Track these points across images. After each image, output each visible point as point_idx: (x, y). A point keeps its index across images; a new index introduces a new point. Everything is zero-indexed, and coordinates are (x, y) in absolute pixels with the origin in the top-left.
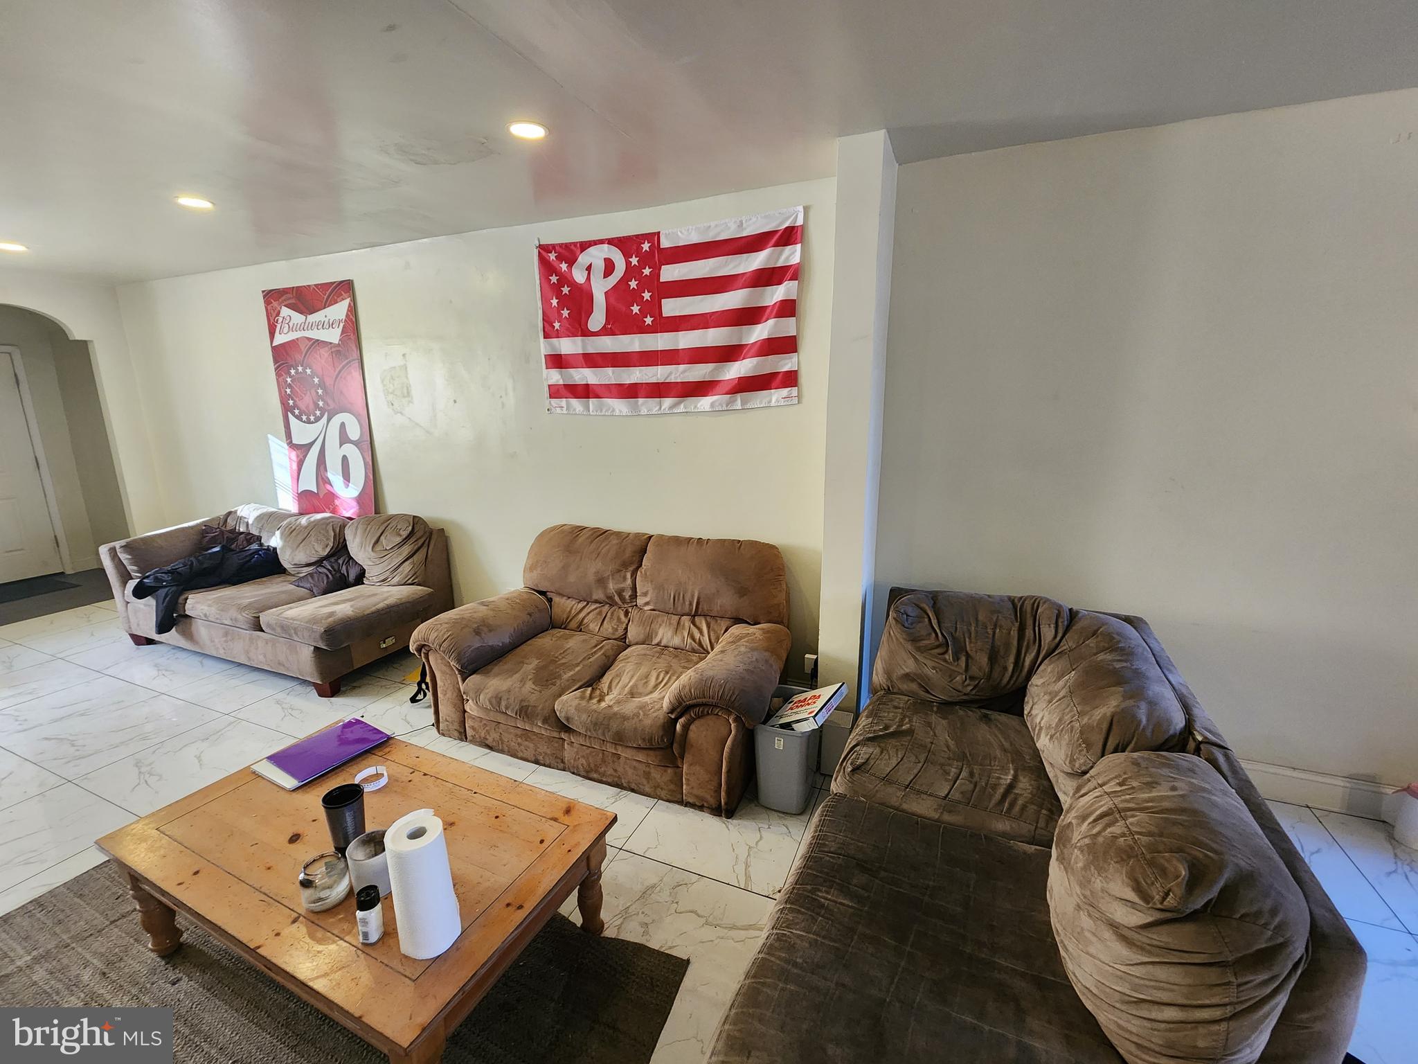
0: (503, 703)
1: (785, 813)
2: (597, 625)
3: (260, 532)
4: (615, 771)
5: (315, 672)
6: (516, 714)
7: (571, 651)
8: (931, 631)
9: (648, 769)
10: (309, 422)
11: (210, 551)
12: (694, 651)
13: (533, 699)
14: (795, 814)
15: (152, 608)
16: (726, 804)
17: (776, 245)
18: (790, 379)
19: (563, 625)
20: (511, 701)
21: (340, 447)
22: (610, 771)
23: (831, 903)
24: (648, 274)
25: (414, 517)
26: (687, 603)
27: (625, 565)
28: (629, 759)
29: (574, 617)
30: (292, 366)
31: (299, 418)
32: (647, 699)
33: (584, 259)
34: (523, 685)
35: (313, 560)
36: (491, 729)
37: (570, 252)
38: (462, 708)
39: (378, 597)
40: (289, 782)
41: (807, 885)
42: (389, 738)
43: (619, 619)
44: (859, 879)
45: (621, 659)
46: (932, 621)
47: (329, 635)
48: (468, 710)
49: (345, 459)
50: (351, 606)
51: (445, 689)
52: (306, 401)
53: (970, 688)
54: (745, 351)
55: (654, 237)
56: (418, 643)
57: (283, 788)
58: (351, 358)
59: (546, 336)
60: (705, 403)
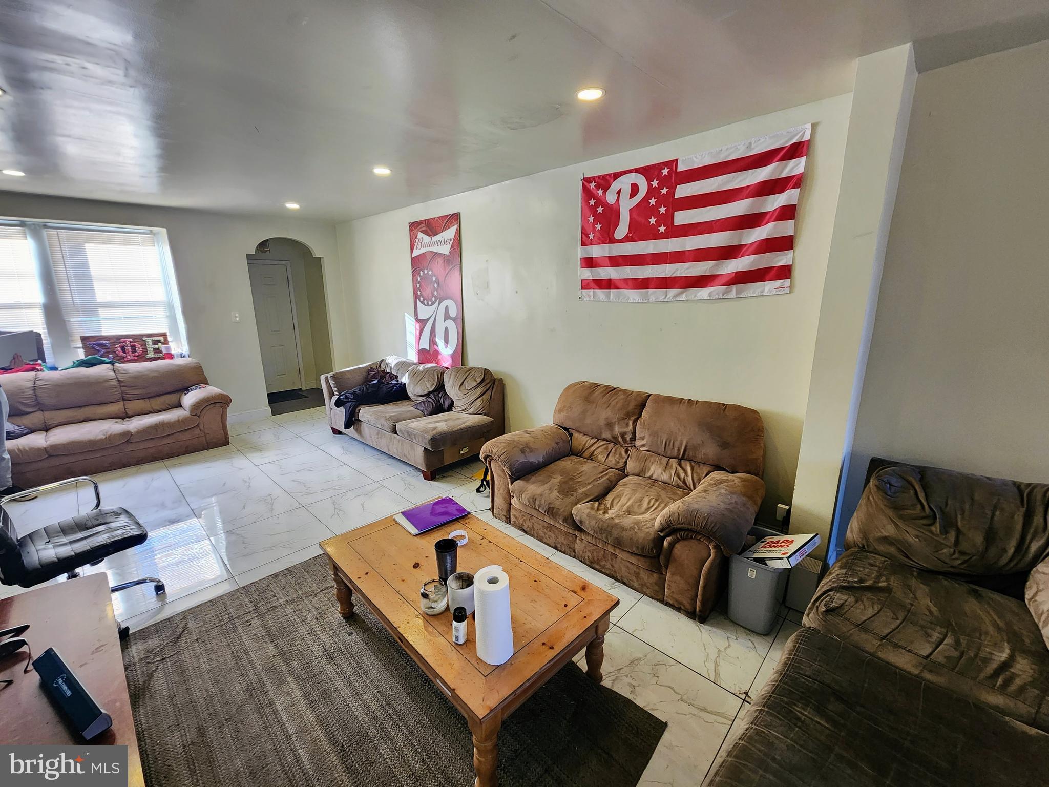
0: (537, 503)
1: (751, 631)
2: (604, 457)
3: (397, 373)
4: (612, 566)
5: (423, 464)
6: (545, 512)
7: (584, 473)
8: (915, 501)
9: (638, 570)
10: (428, 305)
11: (372, 383)
12: (678, 486)
13: (557, 504)
14: (760, 634)
15: (343, 414)
16: (700, 611)
17: (781, 160)
18: (785, 272)
19: (579, 454)
20: (543, 502)
21: (445, 321)
22: (608, 566)
23: (807, 719)
24: (665, 193)
25: (485, 369)
26: (676, 449)
27: (628, 415)
28: (623, 560)
29: (588, 448)
30: (421, 270)
31: (422, 302)
32: (640, 517)
33: (615, 186)
34: (551, 493)
35: (425, 393)
36: (527, 519)
37: (605, 182)
38: (509, 501)
39: (461, 420)
40: (414, 531)
41: (783, 696)
42: (469, 513)
43: (620, 454)
44: (834, 706)
45: (621, 484)
46: (919, 493)
47: (434, 441)
48: (513, 503)
49: (446, 329)
50: (446, 425)
51: (499, 486)
52: (427, 292)
53: (959, 562)
54: (743, 251)
55: (672, 164)
56: (486, 454)
57: (410, 533)
58: (455, 264)
59: (583, 244)
60: (703, 293)
